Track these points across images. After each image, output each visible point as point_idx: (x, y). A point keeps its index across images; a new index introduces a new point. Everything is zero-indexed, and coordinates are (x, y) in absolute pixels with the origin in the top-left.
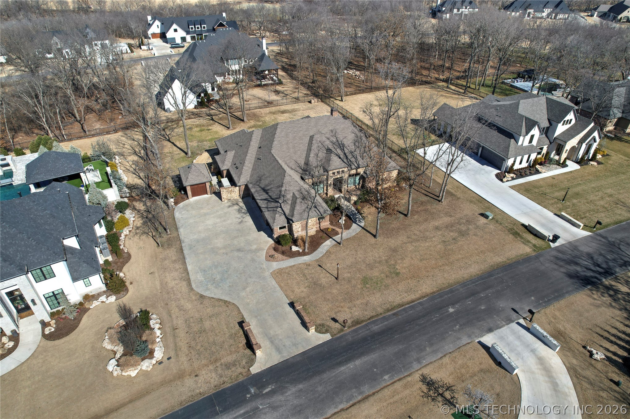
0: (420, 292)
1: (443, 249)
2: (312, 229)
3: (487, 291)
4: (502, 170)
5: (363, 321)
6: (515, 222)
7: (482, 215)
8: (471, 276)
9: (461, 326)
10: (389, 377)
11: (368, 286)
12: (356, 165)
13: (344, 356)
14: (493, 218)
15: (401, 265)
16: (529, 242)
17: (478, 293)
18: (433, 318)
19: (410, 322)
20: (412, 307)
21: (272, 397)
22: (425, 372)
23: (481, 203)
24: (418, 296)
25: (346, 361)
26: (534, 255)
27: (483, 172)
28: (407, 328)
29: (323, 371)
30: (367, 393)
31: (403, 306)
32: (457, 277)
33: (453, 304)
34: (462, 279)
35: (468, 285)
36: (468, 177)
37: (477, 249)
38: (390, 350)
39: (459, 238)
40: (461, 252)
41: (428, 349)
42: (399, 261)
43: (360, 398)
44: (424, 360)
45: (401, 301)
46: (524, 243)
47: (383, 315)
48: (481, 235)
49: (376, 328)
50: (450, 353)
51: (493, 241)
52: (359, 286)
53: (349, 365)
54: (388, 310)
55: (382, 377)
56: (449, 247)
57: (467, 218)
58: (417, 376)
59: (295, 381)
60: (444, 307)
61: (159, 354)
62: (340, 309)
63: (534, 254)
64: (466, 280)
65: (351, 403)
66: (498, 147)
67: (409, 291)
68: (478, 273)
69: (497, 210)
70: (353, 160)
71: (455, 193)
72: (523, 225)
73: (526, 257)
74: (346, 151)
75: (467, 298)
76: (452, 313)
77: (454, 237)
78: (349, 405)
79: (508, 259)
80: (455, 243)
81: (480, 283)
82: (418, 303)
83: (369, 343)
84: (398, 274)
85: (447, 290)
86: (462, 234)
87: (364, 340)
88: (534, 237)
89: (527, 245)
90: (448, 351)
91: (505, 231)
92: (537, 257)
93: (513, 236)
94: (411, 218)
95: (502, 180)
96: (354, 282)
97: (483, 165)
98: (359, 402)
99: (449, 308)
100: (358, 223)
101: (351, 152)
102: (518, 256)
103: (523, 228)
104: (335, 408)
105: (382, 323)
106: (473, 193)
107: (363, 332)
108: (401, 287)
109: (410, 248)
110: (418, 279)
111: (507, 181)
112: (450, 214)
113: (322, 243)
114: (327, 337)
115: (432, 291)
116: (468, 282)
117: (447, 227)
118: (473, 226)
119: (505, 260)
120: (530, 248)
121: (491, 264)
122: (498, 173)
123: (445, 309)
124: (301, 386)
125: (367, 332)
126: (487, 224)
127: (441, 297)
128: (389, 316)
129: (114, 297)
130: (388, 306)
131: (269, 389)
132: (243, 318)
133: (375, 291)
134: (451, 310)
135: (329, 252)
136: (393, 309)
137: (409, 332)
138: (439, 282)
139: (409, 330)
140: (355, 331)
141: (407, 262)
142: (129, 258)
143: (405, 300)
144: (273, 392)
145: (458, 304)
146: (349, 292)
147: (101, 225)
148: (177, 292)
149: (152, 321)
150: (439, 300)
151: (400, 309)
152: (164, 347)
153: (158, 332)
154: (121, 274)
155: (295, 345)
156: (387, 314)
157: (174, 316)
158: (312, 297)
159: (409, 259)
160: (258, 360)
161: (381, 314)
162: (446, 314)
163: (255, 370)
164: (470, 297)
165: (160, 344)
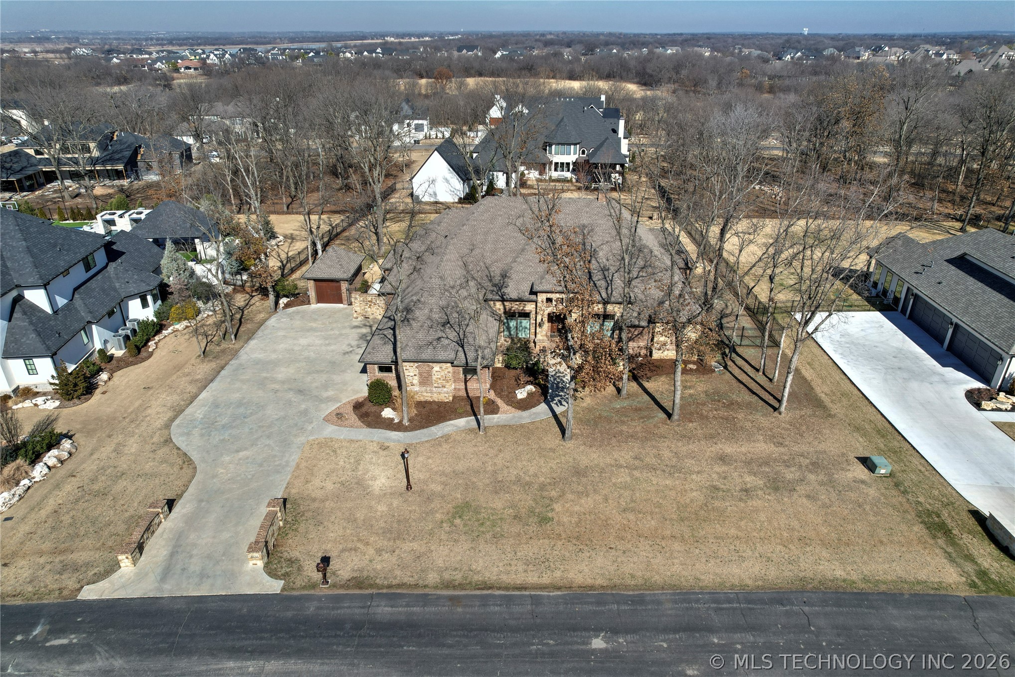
0: (558, 574)
1: (700, 503)
2: (444, 387)
3: (737, 636)
4: (993, 384)
5: (371, 586)
6: (953, 499)
7: (866, 462)
8: (721, 584)
11: (458, 521)
12: (604, 295)
13: (262, 639)
14: (891, 475)
15: (567, 505)
16: (970, 558)
17: (711, 630)
18: (533, 644)
19: (472, 630)
20: (509, 600)
21: (48, 661)
23: (883, 436)
24: (546, 580)
25: (252, 652)
26: (963, 594)
27: (936, 378)
28: (449, 641)
29: (189, 653)
31: (490, 588)
32: (684, 573)
33: (614, 631)
34: (692, 582)
35: (697, 601)
36: (886, 380)
37: (793, 529)
39: (760, 493)
40: (743, 523)
42: (570, 496)
45: (495, 578)
46: (949, 556)
47: (427, 591)
48: (827, 501)
49: (384, 611)
51: (853, 524)
52: (438, 516)
53: (249, 663)
54: (448, 585)
56: (717, 504)
57: (818, 458)
59: (123, 648)
60: (586, 629)
62: (359, 545)
63: (965, 592)
64: (701, 588)
66: (992, 326)
67: (542, 562)
68: (750, 582)
69: (916, 461)
70: (602, 284)
71: (830, 405)
72: (976, 514)
73: (932, 592)
74: (594, 265)
75: (666, 630)
76: (594, 652)
77: (748, 486)
79: (865, 580)
80: (741, 500)
81: (735, 609)
82: (531, 596)
83: (336, 636)
84: (544, 520)
85: (631, 593)
86: (776, 485)
87: (337, 625)
88: (996, 552)
89: (958, 565)
91: (905, 512)
92: (969, 605)
93: (925, 531)
94: (678, 425)
95: (978, 406)
96: (436, 504)
97: (944, 365)
99: (597, 637)
100: (553, 405)
101: (604, 270)
102: (906, 582)
103: (972, 522)
105: (407, 606)
106: (875, 412)
107: (349, 607)
108: (529, 550)
109: (623, 477)
110: (582, 547)
111: (993, 410)
112: (781, 440)
113: (450, 420)
114: (275, 586)
115: (589, 581)
116: (701, 593)
117: (748, 463)
118: (821, 477)
119: (854, 577)
120: (964, 573)
121: (801, 575)
122: (979, 389)
123: (584, 634)
124: (118, 663)
125: (357, 611)
126: (863, 482)
127: (598, 603)
128: (440, 597)
129: (57, 403)
130: (458, 577)
131: (64, 641)
132: (180, 496)
133: (463, 537)
134: (598, 643)
135: (447, 438)
136: (461, 586)
137: (446, 651)
138: (627, 569)
139: (450, 646)
140: (337, 599)
141: (587, 503)
142: (144, 360)
143: (506, 579)
144: (63, 651)
145: (629, 637)
146: (407, 520)
147: (145, 304)
148: (144, 424)
149: (54, 452)
150: (588, 608)
151: (478, 592)
152: (21, 498)
153: (39, 471)
154: (104, 376)
155: (203, 576)
156: (439, 592)
157: (95, 456)
158: (329, 504)
159: (599, 498)
160: (115, 576)
161: (425, 586)
162: (575, 647)
163: (89, 593)
164: (675, 631)
165: (19, 490)
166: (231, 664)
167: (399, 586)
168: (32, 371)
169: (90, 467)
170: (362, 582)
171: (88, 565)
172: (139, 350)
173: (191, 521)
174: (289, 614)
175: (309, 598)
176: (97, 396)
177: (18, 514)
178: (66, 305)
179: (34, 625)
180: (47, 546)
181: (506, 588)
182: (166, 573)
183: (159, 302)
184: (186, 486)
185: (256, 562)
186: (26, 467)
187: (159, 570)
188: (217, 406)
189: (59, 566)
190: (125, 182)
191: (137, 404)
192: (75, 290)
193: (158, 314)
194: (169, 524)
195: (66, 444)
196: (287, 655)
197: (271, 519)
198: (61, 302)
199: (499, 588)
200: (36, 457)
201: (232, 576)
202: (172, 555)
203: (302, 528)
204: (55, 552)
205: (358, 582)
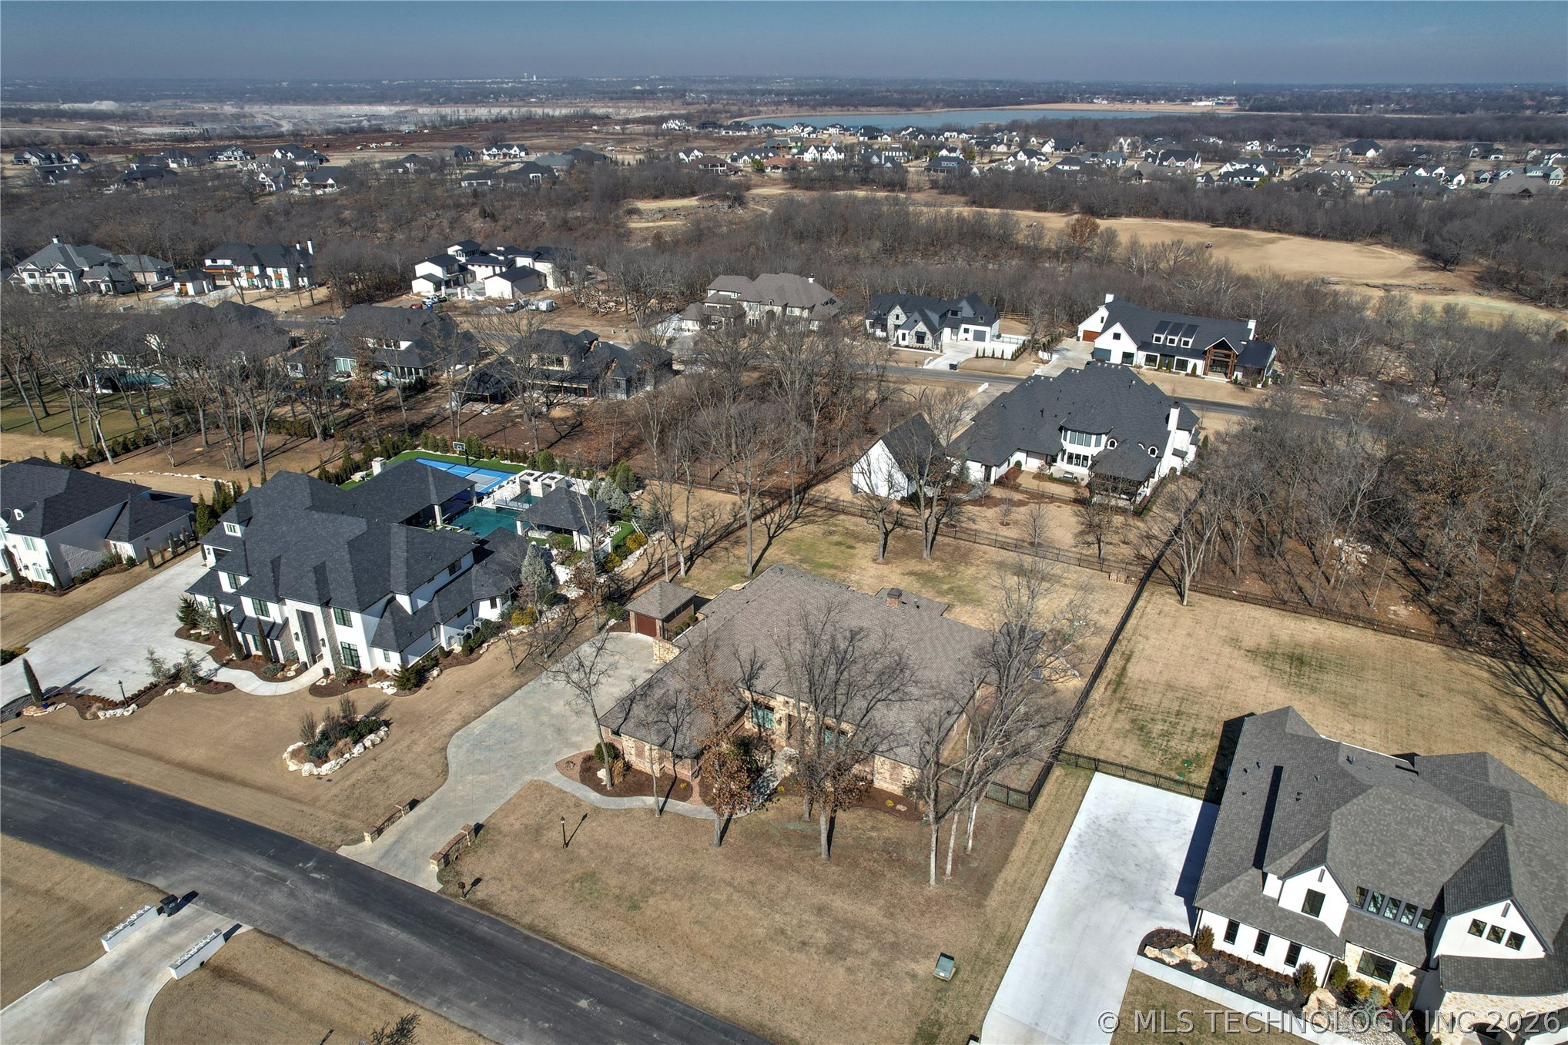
0: (603, 949)
1: (756, 939)
5: (488, 909)
9: (553, 1029)
10: (393, 981)
11: (577, 884)
14: (950, 981)
15: (659, 902)
17: (659, 1028)
18: (547, 986)
19: (520, 962)
20: (558, 953)
21: (306, 885)
22: (422, 1018)
28: (503, 963)
30: (354, 970)
31: (554, 941)
32: (685, 985)
33: (601, 1000)
34: (682, 993)
35: (672, 1007)
38: (447, 961)
39: (813, 950)
41: (473, 1004)
42: (668, 895)
43: (343, 965)
44: (448, 1008)
47: (517, 927)
48: (860, 978)
49: (483, 928)
50: (480, 1035)
52: (568, 876)
54: (532, 927)
55: (390, 973)
56: (769, 944)
58: (408, 1011)
59: (341, 891)
60: (585, 991)
61: (325, 769)
62: (505, 878)
64: (684, 1000)
65: (331, 960)
67: (601, 937)
71: (994, 894)
75: (632, 1014)
76: (575, 1007)
77: (811, 940)
78: (327, 960)
80: (791, 949)
81: (689, 1022)
82: (573, 956)
83: (446, 933)
84: (634, 906)
85: (636, 982)
86: (835, 949)
87: (451, 926)
90: (482, 1032)
94: (824, 865)
95: (1144, 949)
96: (573, 866)
98: (336, 967)
99: (587, 999)
104: (316, 949)
107: (465, 918)
108: (604, 925)
110: (640, 937)
111: (1151, 958)
114: (435, 886)
116: (681, 1003)
117: (838, 921)
118: (883, 957)
123: (581, 993)
124: (335, 901)
125: (469, 922)
128: (521, 933)
129: (395, 690)
130: (542, 925)
131: (318, 876)
132: (424, 799)
133: (571, 899)
134: (583, 1004)
135: (629, 811)
136: (538, 932)
137: (496, 968)
138: (651, 965)
139: (501, 967)
140: (463, 909)
141: (676, 905)
142: (471, 662)
143: (570, 939)
144: (315, 881)
145: (605, 1009)
146: (546, 871)
147: (493, 605)
148: (438, 727)
149: (372, 736)
150: (600, 979)
151: (545, 940)
152: (341, 767)
153: (358, 749)
154: (435, 673)
155: (403, 864)
156: (523, 930)
157: (394, 747)
158: (507, 840)
159: (687, 905)
160: (360, 845)
161: (518, 923)
162: (568, 1000)
163: (344, 851)
164: (636, 1017)
165: (342, 761)
166: (385, 926)
167: (504, 916)
168: (387, 659)
169: (387, 755)
170: (485, 905)
171: (352, 831)
172: (472, 651)
173: (421, 821)
174: (432, 909)
175: (448, 902)
176: (423, 690)
177: (335, 780)
178: (426, 607)
179: (310, 860)
180: (339, 809)
181: (563, 945)
182: (385, 855)
183: (509, 602)
184: (432, 793)
185: (434, 867)
186: (351, 745)
187: (383, 851)
188: (494, 726)
189: (338, 826)
190: (585, 401)
191: (444, 706)
192: (436, 592)
193: (502, 615)
194: (407, 819)
195: (384, 729)
196: (414, 934)
197: (459, 840)
198: (421, 603)
199: (560, 943)
200: (359, 738)
201: (418, 870)
202: (395, 843)
203: (481, 851)
204: (343, 815)
205: (483, 905)
